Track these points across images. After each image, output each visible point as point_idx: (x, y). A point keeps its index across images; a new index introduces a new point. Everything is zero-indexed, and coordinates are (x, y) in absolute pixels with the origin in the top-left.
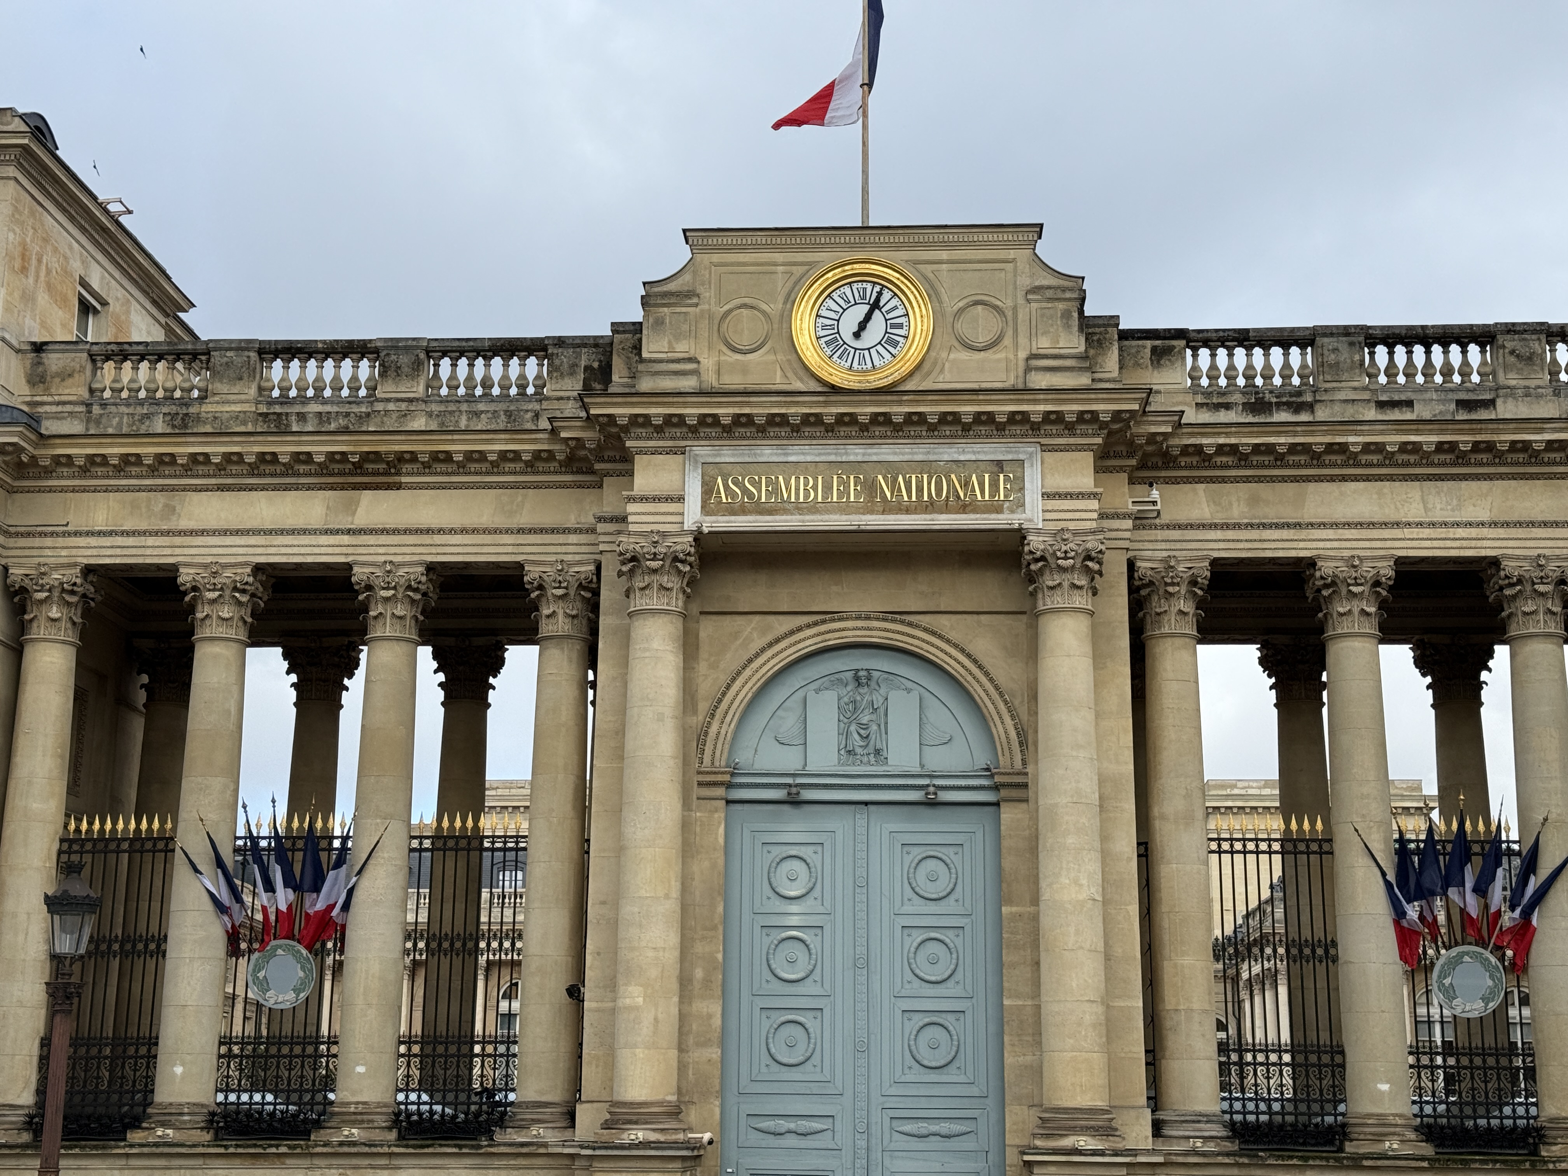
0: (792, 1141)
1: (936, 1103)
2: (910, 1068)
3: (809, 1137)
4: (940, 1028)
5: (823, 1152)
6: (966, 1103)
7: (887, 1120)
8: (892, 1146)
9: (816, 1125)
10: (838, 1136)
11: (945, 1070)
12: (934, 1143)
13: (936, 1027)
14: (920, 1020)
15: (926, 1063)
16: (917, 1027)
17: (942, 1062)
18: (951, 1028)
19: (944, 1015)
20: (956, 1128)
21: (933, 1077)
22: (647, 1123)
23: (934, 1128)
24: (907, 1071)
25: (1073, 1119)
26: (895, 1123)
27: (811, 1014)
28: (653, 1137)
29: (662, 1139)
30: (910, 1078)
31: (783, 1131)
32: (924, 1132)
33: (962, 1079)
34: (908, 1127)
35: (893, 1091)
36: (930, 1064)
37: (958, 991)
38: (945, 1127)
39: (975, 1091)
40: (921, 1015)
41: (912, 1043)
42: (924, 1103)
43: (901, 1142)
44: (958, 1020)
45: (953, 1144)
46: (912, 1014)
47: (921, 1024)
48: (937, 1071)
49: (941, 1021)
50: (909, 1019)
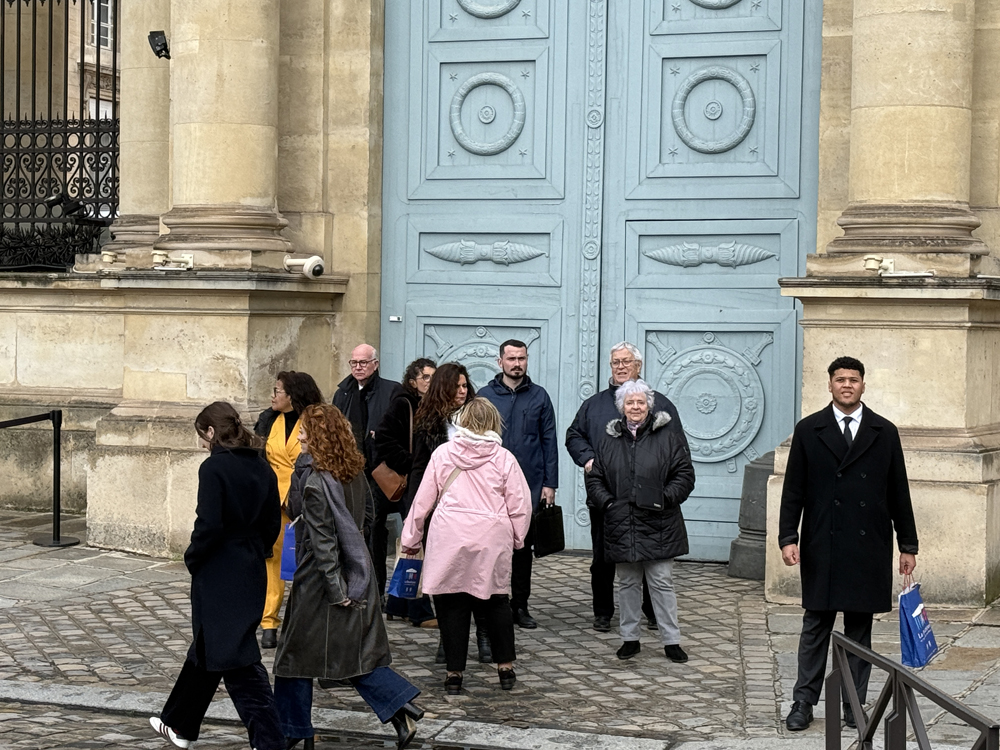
0: (484, 273)
1: (713, 209)
2: (673, 153)
3: (513, 267)
4: (725, 85)
5: (532, 291)
6: (762, 209)
7: (633, 240)
8: (642, 281)
9: (522, 248)
10: (555, 265)
11: (731, 155)
12: (708, 275)
13: (717, 82)
14: (691, 72)
15: (697, 144)
16: (686, 86)
17: (725, 143)
18: (742, 84)
19: (732, 63)
20: (745, 249)
21: (710, 166)
22: (202, 239)
23: (709, 250)
24: (666, 158)
25: (881, 225)
26: (647, 244)
27: (517, 70)
28: (209, 260)
29: (221, 265)
30: (671, 169)
31: (471, 257)
32: (693, 257)
33: (758, 169)
34: (669, 250)
35: (644, 192)
36: (704, 147)
37: (757, 20)
38: (724, 250)
39: (778, 188)
40: (694, 64)
41: (677, 111)
42: (693, 210)
43: (655, 274)
44: (755, 70)
45: (741, 276)
46: (679, 64)
47: (692, 79)
48: (717, 157)
49: (726, 73)
50: (675, 73)
